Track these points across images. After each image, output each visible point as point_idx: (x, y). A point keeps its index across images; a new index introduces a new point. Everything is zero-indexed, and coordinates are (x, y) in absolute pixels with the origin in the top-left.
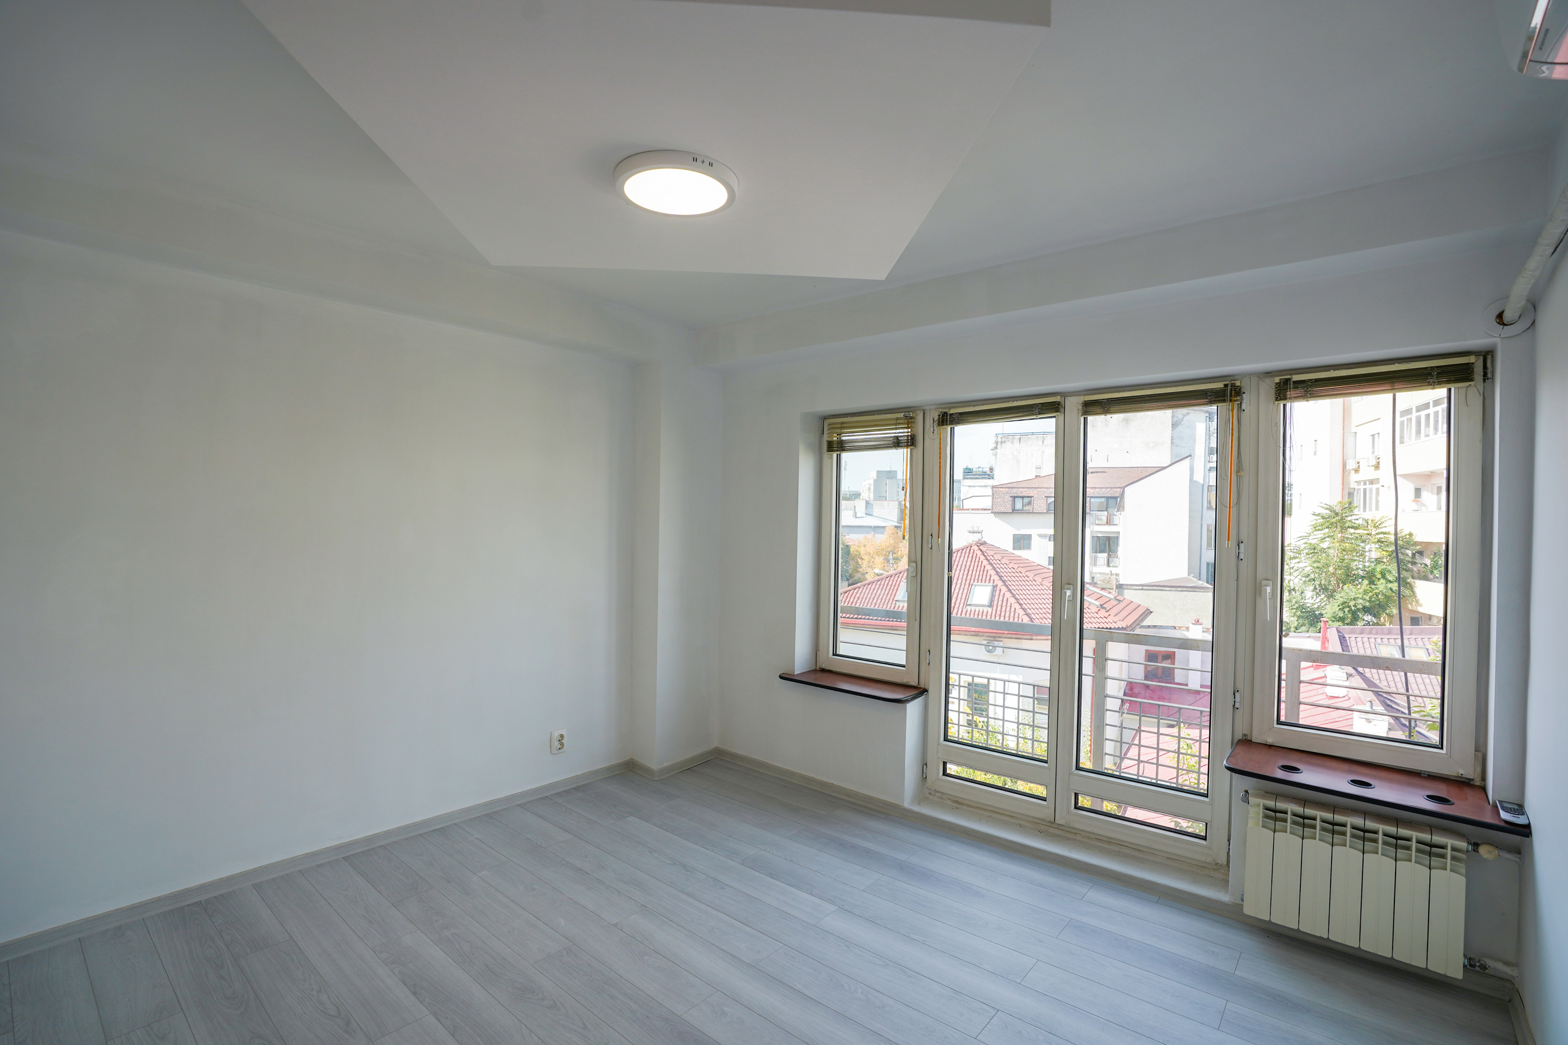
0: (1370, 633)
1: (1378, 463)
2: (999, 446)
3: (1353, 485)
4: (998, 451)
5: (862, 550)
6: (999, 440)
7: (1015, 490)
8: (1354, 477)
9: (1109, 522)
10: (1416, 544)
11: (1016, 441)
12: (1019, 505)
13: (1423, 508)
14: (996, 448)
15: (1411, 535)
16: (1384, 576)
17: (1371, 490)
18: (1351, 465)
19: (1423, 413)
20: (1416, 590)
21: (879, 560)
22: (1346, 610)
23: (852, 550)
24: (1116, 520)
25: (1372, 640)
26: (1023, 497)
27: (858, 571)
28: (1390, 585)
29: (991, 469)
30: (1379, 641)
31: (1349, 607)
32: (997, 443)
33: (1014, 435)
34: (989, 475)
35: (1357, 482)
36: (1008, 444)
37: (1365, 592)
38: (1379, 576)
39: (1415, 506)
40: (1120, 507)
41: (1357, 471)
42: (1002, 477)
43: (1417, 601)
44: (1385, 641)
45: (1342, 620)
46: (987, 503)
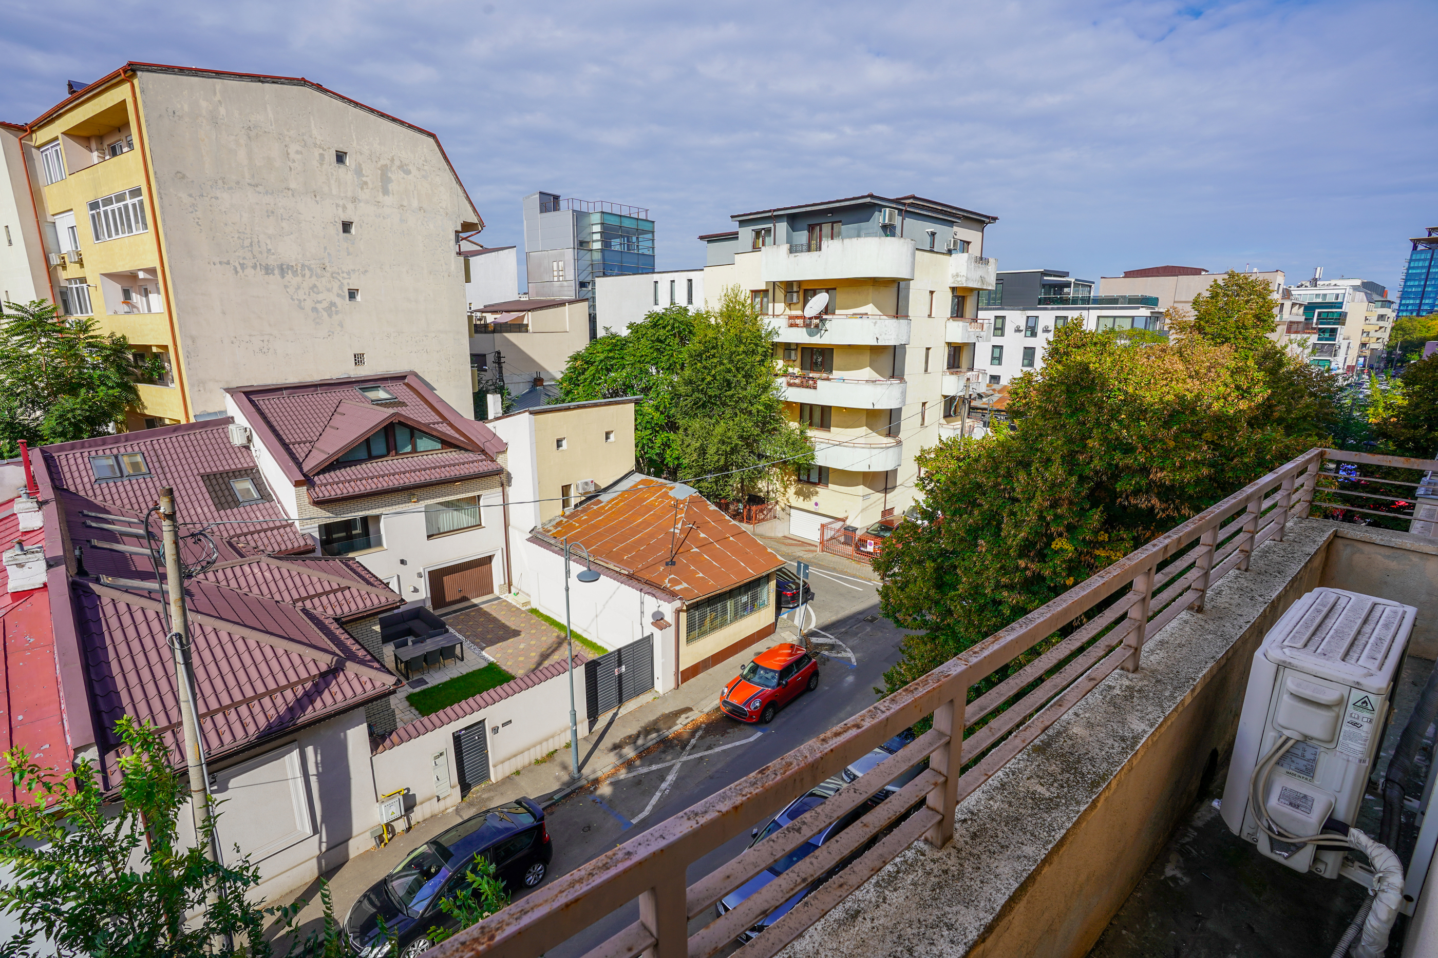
0: (83, 447)
1: (82, 260)
3: (64, 284)
8: (63, 275)
10: (131, 347)
13: (135, 310)
15: (124, 337)
16: (103, 383)
18: (55, 260)
19: (109, 208)
20: (140, 393)
22: (66, 423)
25: (86, 454)
28: (111, 392)
30: (93, 454)
31: (68, 419)
35: (69, 280)
37: (84, 402)
38: (97, 383)
39: (126, 308)
41: (64, 267)
43: (142, 404)
44: (100, 453)
45: (63, 434)
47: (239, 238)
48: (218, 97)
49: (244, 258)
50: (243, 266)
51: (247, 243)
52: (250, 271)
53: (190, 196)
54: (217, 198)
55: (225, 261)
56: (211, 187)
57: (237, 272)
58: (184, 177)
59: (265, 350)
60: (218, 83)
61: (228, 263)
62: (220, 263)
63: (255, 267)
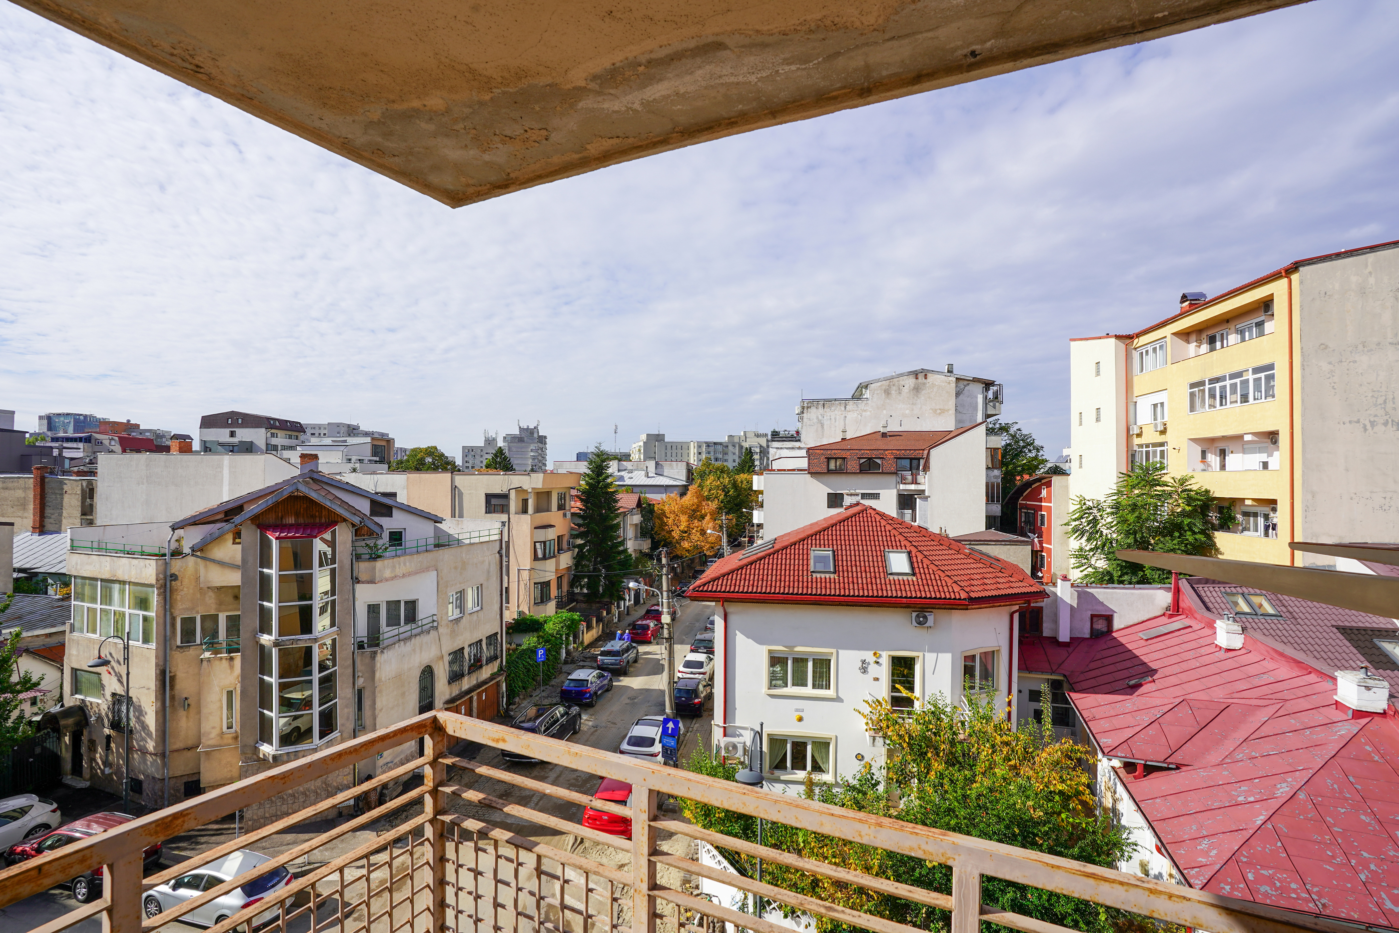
1: (1165, 429)
2: (805, 411)
3: (1136, 448)
4: (805, 415)
5: (666, 508)
6: (806, 405)
7: (829, 452)
8: (1137, 441)
9: (915, 482)
11: (820, 407)
12: (832, 466)
14: (803, 412)
16: (1191, 530)
17: (1155, 452)
18: (1134, 430)
19: (1218, 385)
20: (1216, 540)
21: (684, 518)
23: (656, 509)
24: (920, 478)
26: (836, 459)
27: (663, 530)
29: (798, 432)
32: (803, 408)
33: (818, 401)
34: (795, 437)
35: (1141, 446)
36: (813, 410)
40: (926, 468)
41: (1139, 435)
42: (810, 439)
46: (804, 463)
47: (1373, 396)
48: (1370, 269)
49: (1376, 416)
50: (1373, 424)
51: (1381, 400)
52: (1380, 428)
53: (1330, 363)
54: (1355, 362)
55: (1356, 420)
56: (1351, 352)
57: (1365, 430)
58: (1327, 347)
59: (1386, 507)
60: (1371, 257)
61: (1358, 422)
62: (1350, 422)
63: (1386, 424)
